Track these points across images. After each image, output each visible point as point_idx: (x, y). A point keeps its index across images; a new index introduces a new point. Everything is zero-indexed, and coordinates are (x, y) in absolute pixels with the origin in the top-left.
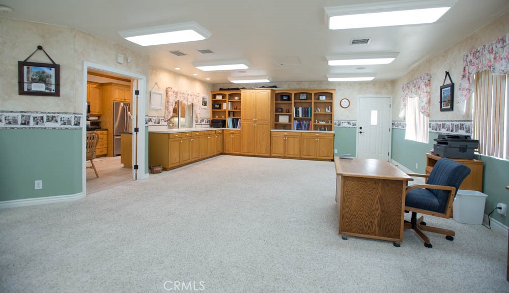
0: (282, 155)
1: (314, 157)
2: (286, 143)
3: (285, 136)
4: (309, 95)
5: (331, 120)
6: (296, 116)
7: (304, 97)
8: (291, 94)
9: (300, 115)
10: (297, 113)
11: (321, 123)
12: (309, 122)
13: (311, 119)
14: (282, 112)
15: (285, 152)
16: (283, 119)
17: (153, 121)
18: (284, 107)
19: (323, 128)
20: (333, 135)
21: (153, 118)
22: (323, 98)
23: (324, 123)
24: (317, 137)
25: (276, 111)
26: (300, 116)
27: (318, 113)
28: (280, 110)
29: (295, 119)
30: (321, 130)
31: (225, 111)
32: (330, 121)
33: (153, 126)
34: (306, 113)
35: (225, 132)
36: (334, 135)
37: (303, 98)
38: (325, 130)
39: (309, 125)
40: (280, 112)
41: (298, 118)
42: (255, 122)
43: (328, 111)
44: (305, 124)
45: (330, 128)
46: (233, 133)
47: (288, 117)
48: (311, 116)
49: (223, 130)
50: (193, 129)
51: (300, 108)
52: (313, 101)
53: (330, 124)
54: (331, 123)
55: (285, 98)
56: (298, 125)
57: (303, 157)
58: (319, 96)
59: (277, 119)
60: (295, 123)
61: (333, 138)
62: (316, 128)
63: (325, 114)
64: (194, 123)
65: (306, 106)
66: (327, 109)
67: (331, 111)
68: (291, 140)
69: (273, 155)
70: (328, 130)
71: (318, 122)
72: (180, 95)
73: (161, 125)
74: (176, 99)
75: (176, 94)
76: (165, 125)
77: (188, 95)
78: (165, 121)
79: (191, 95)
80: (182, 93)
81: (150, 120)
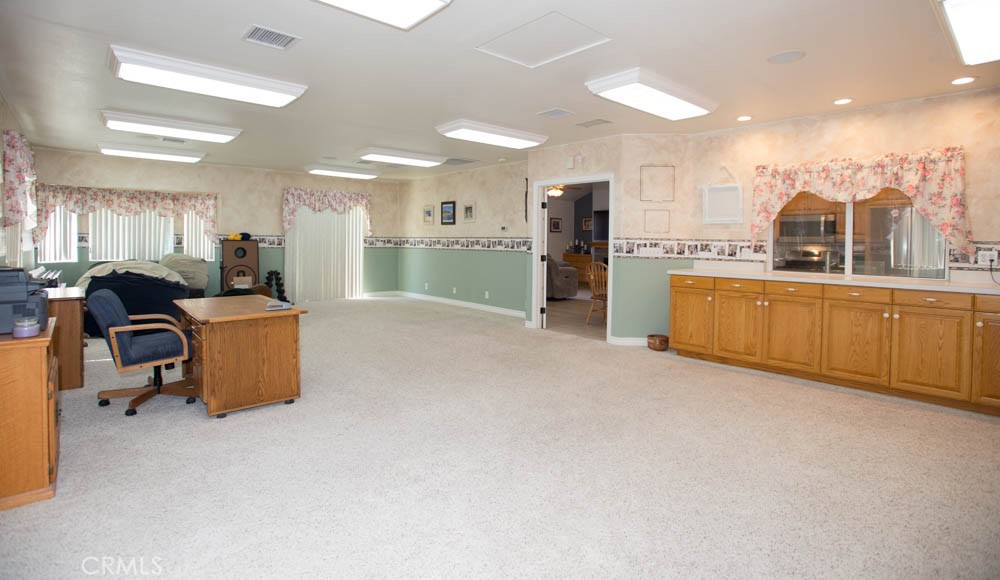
17: (715, 251)
21: (715, 243)
33: (714, 259)
72: (807, 177)
73: (740, 260)
74: (792, 191)
75: (789, 177)
76: (756, 261)
77: (860, 168)
78: (756, 251)
79: (881, 166)
80: (821, 169)
81: (705, 248)
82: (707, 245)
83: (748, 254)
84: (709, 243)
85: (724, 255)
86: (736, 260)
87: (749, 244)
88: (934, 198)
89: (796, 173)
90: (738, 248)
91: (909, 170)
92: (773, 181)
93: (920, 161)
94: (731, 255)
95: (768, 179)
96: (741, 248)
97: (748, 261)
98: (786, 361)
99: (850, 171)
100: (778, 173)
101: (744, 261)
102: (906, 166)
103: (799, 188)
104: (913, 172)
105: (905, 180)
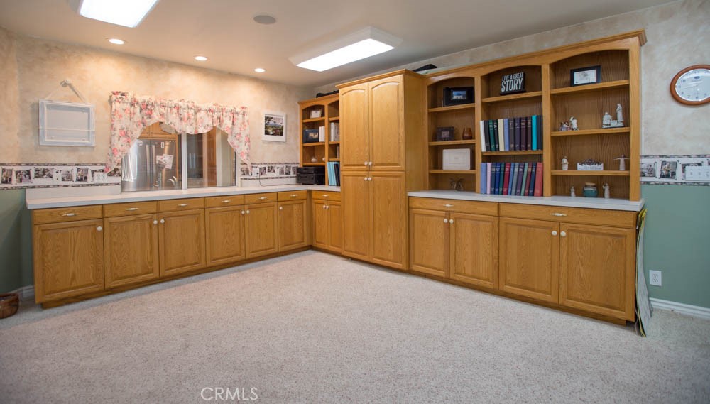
0: (442, 274)
1: (548, 298)
2: (452, 237)
3: (449, 213)
4: (530, 74)
5: (627, 155)
6: (489, 148)
7: (515, 82)
8: (472, 79)
9: (503, 146)
10: (492, 137)
11: (583, 168)
12: (534, 166)
13: (541, 156)
14: (452, 137)
15: (447, 262)
16: (455, 160)
18: (458, 123)
19: (590, 187)
20: (631, 221)
22: (587, 78)
23: (597, 169)
24: (559, 223)
25: (435, 136)
26: (502, 148)
27: (570, 133)
28: (445, 134)
29: (486, 159)
30: (581, 193)
31: (323, 146)
32: (622, 160)
34: (521, 135)
35: (314, 195)
36: (638, 222)
37: (514, 87)
38: (600, 194)
39: (532, 178)
40: (445, 139)
41: (494, 153)
42: (369, 169)
43: (610, 123)
44: (520, 176)
45: (621, 188)
46: (327, 200)
47: (468, 151)
48: (540, 146)
49: (310, 191)
50: (238, 189)
51: (500, 122)
52: (546, 91)
53: (622, 172)
54: (627, 167)
55: (456, 95)
56: (494, 175)
57: (508, 289)
58: (573, 72)
59: (436, 160)
60: (486, 172)
61: (631, 234)
62: (561, 186)
63: (601, 136)
64: (239, 176)
65: (521, 112)
66: (607, 118)
67: (626, 123)
68: (467, 227)
69: (415, 268)
70: (612, 196)
71: (573, 166)
72: (162, 110)
73: (92, 185)
74: (149, 120)
75: (147, 107)
76: (111, 184)
77: (199, 110)
78: (110, 174)
79: (210, 110)
80: (173, 105)
81: (42, 173)
82: (44, 171)
83: (101, 178)
84: (49, 167)
85: (72, 180)
86: (88, 185)
87: (102, 168)
88: (237, 136)
89: (153, 105)
90: (90, 173)
91: (226, 116)
92: (132, 108)
93: (231, 112)
94: (81, 180)
95: (127, 106)
96: (93, 172)
97: (102, 184)
98: (181, 266)
99: (193, 111)
100: (137, 103)
101: (98, 185)
102: (224, 113)
103: (156, 118)
104: (228, 118)
105: (225, 122)
